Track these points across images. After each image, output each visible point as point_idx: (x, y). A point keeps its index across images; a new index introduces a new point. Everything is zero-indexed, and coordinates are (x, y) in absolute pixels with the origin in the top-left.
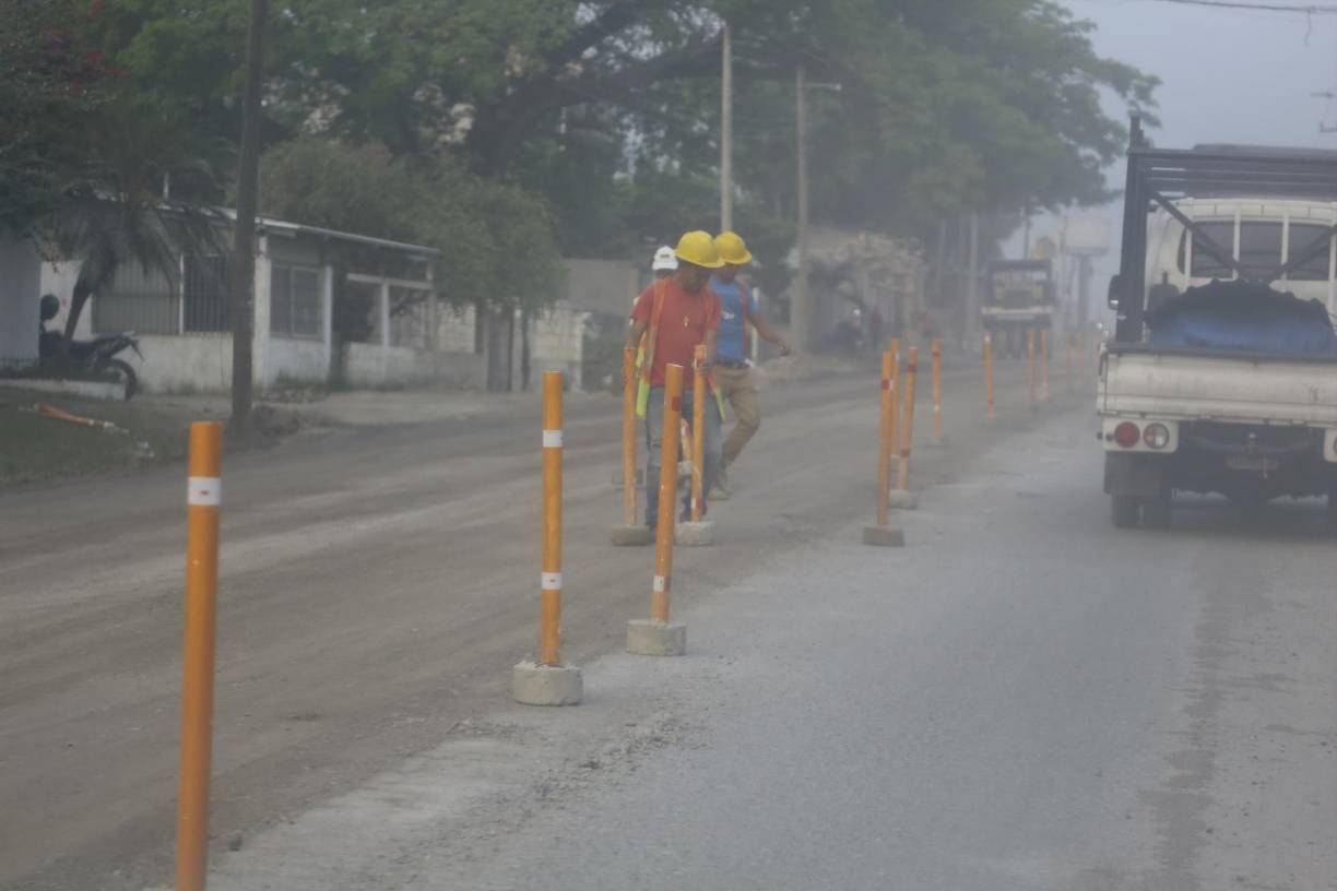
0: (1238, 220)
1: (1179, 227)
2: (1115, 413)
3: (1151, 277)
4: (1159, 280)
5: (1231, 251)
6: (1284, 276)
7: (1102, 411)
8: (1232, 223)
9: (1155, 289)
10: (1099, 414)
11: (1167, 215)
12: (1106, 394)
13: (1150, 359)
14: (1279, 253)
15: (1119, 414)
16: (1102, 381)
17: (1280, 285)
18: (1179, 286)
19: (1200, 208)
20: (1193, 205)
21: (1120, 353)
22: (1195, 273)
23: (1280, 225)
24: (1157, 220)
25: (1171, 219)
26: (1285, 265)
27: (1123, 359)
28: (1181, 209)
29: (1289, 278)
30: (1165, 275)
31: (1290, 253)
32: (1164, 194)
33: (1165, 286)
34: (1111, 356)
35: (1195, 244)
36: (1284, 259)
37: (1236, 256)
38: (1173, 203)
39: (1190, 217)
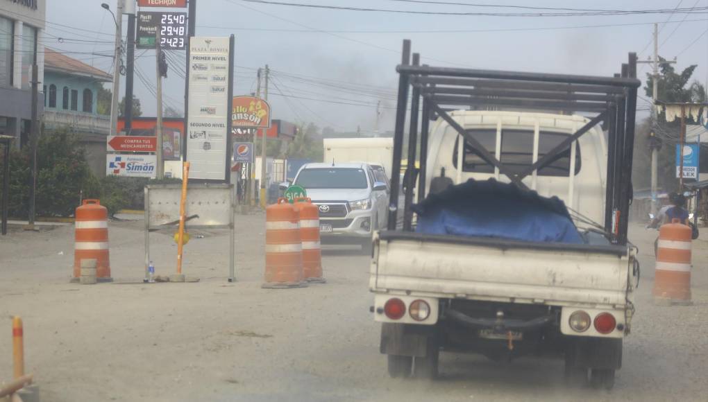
0: (499, 128)
1: (454, 133)
2: (385, 290)
3: (432, 171)
4: (438, 173)
5: (494, 153)
6: (535, 172)
7: (374, 289)
8: (494, 131)
9: (435, 181)
10: (372, 291)
11: (445, 123)
12: (377, 274)
14: (531, 154)
15: (388, 291)
16: (374, 263)
17: (532, 180)
18: (453, 178)
19: (467, 117)
20: (465, 115)
21: (391, 239)
22: (466, 168)
23: (532, 132)
24: (437, 127)
25: (447, 127)
26: (536, 163)
27: (393, 244)
28: (456, 119)
29: (539, 174)
30: (443, 170)
31: (539, 155)
32: (442, 106)
33: (442, 180)
34: (382, 242)
35: (466, 146)
36: (535, 159)
37: (498, 156)
38: (449, 113)
39: (462, 125)
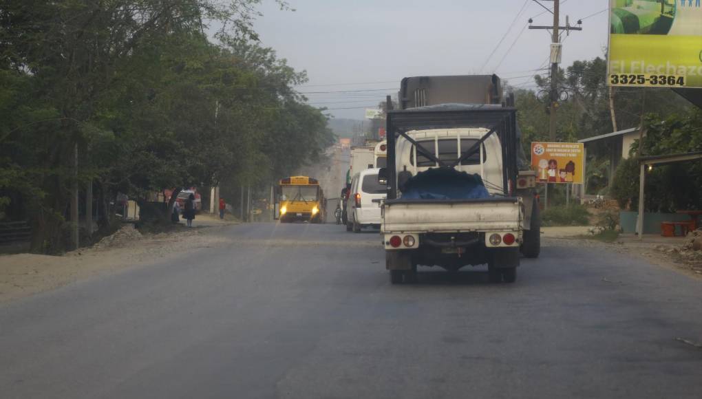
0: (436, 139)
1: (410, 144)
2: (389, 232)
3: (399, 168)
4: (402, 169)
5: (435, 154)
6: (460, 164)
8: (434, 141)
9: (401, 173)
10: (383, 233)
11: (404, 139)
12: (385, 224)
13: (403, 206)
14: (457, 153)
15: (391, 232)
17: (459, 168)
18: (412, 171)
19: (417, 135)
20: (415, 133)
21: (390, 204)
22: (419, 165)
23: (456, 140)
24: (401, 140)
25: (406, 140)
26: (460, 158)
27: (391, 207)
28: (410, 136)
29: (462, 164)
30: (405, 167)
31: (461, 153)
32: (401, 129)
33: (405, 172)
34: (386, 206)
35: (417, 152)
36: (459, 155)
37: (437, 156)
38: (406, 133)
39: (414, 139)
